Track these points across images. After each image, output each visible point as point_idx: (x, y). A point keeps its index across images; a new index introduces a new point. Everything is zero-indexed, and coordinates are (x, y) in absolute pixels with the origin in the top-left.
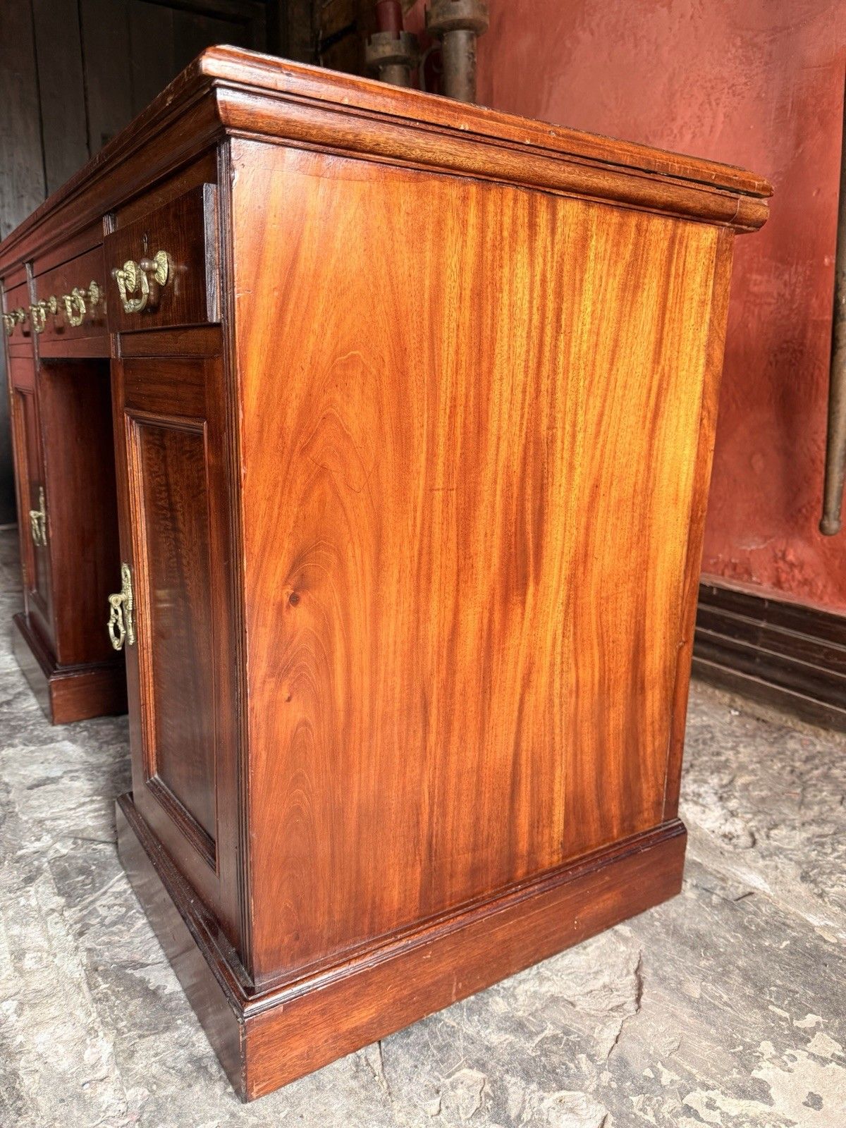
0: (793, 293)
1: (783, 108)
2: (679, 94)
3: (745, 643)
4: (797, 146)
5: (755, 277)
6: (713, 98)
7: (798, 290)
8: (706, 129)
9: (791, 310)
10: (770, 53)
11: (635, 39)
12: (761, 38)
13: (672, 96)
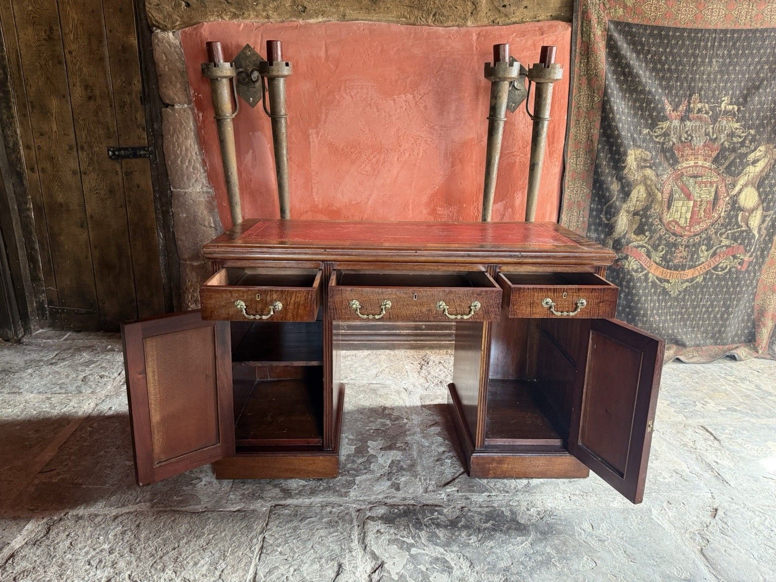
0: (453, 215)
1: (446, 154)
2: (402, 137)
3: (448, 331)
4: (452, 167)
5: (438, 208)
6: (418, 143)
7: (455, 213)
8: (416, 154)
10: (440, 134)
11: (377, 108)
12: (436, 127)
13: (399, 137)
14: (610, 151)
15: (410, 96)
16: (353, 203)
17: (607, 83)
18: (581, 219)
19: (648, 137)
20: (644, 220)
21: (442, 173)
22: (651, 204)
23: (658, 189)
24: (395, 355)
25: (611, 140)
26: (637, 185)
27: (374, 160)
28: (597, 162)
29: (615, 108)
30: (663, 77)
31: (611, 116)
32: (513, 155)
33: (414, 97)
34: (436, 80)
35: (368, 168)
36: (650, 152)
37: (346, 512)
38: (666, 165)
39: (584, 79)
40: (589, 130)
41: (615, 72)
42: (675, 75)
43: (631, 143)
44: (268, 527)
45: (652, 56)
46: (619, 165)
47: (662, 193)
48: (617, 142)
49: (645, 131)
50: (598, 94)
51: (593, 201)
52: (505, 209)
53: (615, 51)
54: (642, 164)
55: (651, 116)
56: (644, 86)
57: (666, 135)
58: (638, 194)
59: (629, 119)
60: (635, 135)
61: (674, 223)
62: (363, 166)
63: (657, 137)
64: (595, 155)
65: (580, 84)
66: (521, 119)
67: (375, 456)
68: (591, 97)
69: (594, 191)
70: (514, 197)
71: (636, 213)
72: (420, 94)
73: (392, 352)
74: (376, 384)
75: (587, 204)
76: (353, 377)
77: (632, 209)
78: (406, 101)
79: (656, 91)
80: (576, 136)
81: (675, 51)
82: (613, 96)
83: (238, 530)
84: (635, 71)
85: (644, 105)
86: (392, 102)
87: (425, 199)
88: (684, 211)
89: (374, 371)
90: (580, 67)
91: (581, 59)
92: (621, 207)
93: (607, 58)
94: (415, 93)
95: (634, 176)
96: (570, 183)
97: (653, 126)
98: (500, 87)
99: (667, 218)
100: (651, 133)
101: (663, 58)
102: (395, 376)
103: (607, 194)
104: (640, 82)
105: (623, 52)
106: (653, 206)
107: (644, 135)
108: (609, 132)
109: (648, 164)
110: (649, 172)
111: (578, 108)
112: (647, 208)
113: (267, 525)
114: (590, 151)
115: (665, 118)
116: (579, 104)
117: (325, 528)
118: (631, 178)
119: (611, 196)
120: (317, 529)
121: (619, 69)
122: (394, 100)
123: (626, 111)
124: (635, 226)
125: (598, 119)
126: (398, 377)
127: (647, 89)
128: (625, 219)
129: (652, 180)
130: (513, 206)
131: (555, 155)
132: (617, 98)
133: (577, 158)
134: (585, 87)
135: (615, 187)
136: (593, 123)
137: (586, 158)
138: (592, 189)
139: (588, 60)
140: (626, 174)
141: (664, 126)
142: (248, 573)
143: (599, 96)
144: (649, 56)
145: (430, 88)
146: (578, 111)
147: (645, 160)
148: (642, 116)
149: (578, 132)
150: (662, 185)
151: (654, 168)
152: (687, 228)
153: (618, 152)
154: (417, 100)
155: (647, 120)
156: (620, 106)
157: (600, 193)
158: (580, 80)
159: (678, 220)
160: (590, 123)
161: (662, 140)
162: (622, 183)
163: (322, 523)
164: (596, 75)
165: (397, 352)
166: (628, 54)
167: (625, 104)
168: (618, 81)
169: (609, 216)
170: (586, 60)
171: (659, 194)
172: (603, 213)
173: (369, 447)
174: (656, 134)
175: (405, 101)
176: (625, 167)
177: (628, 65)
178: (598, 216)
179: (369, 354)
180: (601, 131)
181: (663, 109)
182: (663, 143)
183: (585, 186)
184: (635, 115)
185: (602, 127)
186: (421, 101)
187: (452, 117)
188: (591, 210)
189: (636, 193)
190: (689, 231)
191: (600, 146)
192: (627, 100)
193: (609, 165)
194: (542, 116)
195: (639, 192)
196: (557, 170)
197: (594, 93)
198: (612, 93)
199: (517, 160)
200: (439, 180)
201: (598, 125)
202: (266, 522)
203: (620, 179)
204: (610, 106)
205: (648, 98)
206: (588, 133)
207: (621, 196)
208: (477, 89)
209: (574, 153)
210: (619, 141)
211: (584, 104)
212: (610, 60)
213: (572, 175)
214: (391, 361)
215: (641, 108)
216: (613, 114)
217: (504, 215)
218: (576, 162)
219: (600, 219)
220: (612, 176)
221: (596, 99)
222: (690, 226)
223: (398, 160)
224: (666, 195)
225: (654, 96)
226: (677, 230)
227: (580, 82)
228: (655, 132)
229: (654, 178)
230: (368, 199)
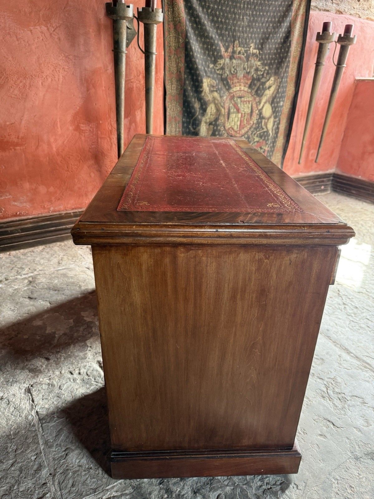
0: (93, 130)
1: (81, 80)
2: (43, 65)
4: (88, 91)
5: (82, 125)
6: (57, 70)
7: (94, 129)
8: (56, 79)
9: (93, 134)
10: (75, 63)
11: (17, 37)
12: (71, 57)
13: (40, 64)
14: (192, 79)
15: (44, 28)
16: (8, 123)
17: (187, 28)
18: (178, 129)
19: (213, 70)
20: (215, 128)
21: (80, 96)
22: (219, 117)
23: (222, 106)
24: (65, 245)
25: (193, 72)
26: (210, 103)
27: (21, 85)
28: (185, 87)
29: (193, 48)
30: (218, 27)
31: (191, 53)
32: (131, 82)
33: (48, 29)
34: (65, 16)
35: (16, 92)
36: (216, 81)
37: (92, 369)
38: (224, 90)
39: (171, 24)
40: (177, 64)
41: (190, 21)
42: (225, 26)
43: (205, 74)
44: (36, 403)
45: (211, 11)
46: (198, 90)
47: (224, 109)
48: (196, 73)
49: (211, 66)
50: (182, 36)
51: (184, 116)
52: (130, 124)
53: (189, 4)
54: (212, 89)
55: (213, 54)
56: (208, 33)
57: (222, 69)
58: (211, 109)
59: (202, 57)
60: (206, 69)
61: (231, 129)
62: (12, 90)
63: (218, 70)
64: (183, 82)
65: (169, 28)
66: (133, 54)
67: (92, 322)
68: (177, 38)
69: (184, 109)
70: (135, 114)
71: (210, 124)
72: (53, 27)
73: (62, 244)
74: (63, 269)
75: (180, 118)
76: (41, 268)
77: (208, 121)
78: (42, 32)
79: (215, 37)
80: (170, 68)
81: (224, 8)
82: (191, 39)
83: (10, 415)
84: (202, 21)
85: (209, 47)
86: (29, 32)
87: (69, 118)
88: (236, 120)
89: (55, 260)
90: (168, 14)
91: (168, 8)
92: (201, 120)
93: (185, 10)
94: (49, 25)
95: (208, 97)
96: (169, 103)
97: (215, 62)
98: (121, 25)
99: (228, 126)
100: (215, 67)
101: (218, 13)
102: (74, 260)
103: (193, 111)
104: (206, 30)
105: (194, 6)
106: (220, 118)
107: (211, 68)
108: (191, 65)
109: (215, 89)
110: (216, 94)
111: (170, 47)
112: (217, 120)
113: (33, 401)
114: (179, 80)
115: (221, 57)
116: (170, 44)
117: (82, 386)
118: (207, 99)
119: (195, 112)
120: (77, 389)
121: (193, 19)
122: (31, 31)
123: (199, 50)
124: (211, 133)
125: (183, 55)
126: (77, 261)
127: (210, 35)
128: (205, 128)
129: (218, 100)
130: (135, 122)
131: (159, 82)
132: (194, 40)
133: (172, 84)
134: (172, 31)
135: (197, 105)
136: (180, 59)
137: (177, 85)
138: (182, 107)
139: (173, 9)
140: (203, 96)
141: (221, 62)
142: (39, 444)
143: (183, 38)
144: (210, 11)
145: (61, 22)
146: (170, 49)
147: (213, 87)
148: (209, 55)
149: (171, 65)
150: (224, 104)
151: (218, 92)
152: (238, 132)
153: (197, 80)
154: (52, 32)
155: (211, 58)
156: (196, 47)
157: (188, 110)
158: (169, 25)
159: (233, 127)
160: (178, 58)
161: (221, 73)
162: (201, 102)
163: (78, 383)
164: (179, 22)
165: (66, 242)
166: (198, 7)
167: (198, 45)
168: (193, 28)
169: (194, 127)
170: (172, 10)
171: (223, 110)
172: (191, 124)
173: (83, 317)
174: (217, 68)
175: (40, 32)
176: (202, 91)
177: (198, 16)
178: (187, 127)
179: (44, 248)
180: (186, 65)
181: (220, 51)
182: (222, 75)
183: (179, 105)
184: (205, 54)
185: (186, 62)
186: (54, 33)
187: (82, 49)
188: (183, 123)
189: (210, 109)
190: (239, 133)
191: (186, 76)
192: (199, 43)
193: (192, 90)
194: (151, 51)
195: (211, 108)
196: (161, 93)
197: (179, 35)
198: (190, 36)
199: (135, 86)
200: (78, 102)
201: (183, 60)
202: (31, 399)
203: (200, 99)
204: (190, 46)
205: (211, 42)
206: (177, 66)
207: (201, 111)
208: (99, 25)
209: (170, 81)
210: (198, 72)
211: (173, 44)
212: (187, 11)
213: (170, 97)
214: (64, 250)
215: (207, 49)
216: (192, 52)
217: (130, 128)
218: (171, 88)
219: (189, 128)
220: (195, 98)
221: (181, 40)
222: (240, 130)
223: (42, 85)
224: (227, 110)
225: (214, 41)
226: (232, 132)
227: (169, 26)
228: (217, 67)
229: (219, 99)
230: (21, 120)
